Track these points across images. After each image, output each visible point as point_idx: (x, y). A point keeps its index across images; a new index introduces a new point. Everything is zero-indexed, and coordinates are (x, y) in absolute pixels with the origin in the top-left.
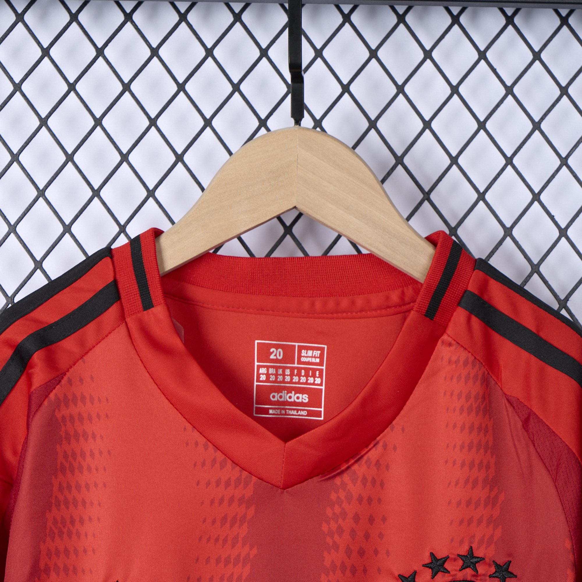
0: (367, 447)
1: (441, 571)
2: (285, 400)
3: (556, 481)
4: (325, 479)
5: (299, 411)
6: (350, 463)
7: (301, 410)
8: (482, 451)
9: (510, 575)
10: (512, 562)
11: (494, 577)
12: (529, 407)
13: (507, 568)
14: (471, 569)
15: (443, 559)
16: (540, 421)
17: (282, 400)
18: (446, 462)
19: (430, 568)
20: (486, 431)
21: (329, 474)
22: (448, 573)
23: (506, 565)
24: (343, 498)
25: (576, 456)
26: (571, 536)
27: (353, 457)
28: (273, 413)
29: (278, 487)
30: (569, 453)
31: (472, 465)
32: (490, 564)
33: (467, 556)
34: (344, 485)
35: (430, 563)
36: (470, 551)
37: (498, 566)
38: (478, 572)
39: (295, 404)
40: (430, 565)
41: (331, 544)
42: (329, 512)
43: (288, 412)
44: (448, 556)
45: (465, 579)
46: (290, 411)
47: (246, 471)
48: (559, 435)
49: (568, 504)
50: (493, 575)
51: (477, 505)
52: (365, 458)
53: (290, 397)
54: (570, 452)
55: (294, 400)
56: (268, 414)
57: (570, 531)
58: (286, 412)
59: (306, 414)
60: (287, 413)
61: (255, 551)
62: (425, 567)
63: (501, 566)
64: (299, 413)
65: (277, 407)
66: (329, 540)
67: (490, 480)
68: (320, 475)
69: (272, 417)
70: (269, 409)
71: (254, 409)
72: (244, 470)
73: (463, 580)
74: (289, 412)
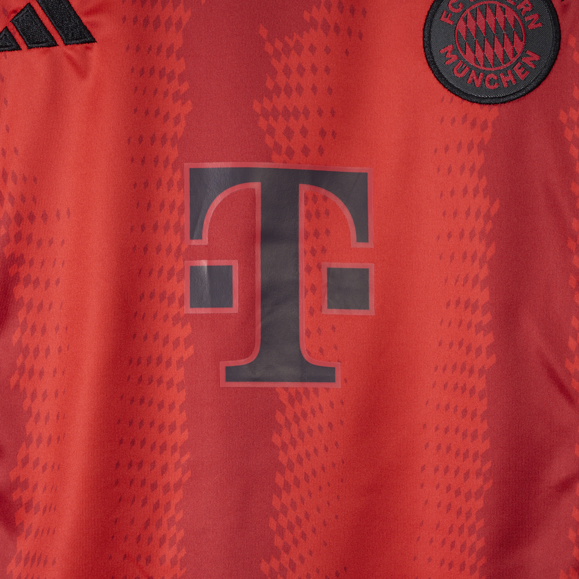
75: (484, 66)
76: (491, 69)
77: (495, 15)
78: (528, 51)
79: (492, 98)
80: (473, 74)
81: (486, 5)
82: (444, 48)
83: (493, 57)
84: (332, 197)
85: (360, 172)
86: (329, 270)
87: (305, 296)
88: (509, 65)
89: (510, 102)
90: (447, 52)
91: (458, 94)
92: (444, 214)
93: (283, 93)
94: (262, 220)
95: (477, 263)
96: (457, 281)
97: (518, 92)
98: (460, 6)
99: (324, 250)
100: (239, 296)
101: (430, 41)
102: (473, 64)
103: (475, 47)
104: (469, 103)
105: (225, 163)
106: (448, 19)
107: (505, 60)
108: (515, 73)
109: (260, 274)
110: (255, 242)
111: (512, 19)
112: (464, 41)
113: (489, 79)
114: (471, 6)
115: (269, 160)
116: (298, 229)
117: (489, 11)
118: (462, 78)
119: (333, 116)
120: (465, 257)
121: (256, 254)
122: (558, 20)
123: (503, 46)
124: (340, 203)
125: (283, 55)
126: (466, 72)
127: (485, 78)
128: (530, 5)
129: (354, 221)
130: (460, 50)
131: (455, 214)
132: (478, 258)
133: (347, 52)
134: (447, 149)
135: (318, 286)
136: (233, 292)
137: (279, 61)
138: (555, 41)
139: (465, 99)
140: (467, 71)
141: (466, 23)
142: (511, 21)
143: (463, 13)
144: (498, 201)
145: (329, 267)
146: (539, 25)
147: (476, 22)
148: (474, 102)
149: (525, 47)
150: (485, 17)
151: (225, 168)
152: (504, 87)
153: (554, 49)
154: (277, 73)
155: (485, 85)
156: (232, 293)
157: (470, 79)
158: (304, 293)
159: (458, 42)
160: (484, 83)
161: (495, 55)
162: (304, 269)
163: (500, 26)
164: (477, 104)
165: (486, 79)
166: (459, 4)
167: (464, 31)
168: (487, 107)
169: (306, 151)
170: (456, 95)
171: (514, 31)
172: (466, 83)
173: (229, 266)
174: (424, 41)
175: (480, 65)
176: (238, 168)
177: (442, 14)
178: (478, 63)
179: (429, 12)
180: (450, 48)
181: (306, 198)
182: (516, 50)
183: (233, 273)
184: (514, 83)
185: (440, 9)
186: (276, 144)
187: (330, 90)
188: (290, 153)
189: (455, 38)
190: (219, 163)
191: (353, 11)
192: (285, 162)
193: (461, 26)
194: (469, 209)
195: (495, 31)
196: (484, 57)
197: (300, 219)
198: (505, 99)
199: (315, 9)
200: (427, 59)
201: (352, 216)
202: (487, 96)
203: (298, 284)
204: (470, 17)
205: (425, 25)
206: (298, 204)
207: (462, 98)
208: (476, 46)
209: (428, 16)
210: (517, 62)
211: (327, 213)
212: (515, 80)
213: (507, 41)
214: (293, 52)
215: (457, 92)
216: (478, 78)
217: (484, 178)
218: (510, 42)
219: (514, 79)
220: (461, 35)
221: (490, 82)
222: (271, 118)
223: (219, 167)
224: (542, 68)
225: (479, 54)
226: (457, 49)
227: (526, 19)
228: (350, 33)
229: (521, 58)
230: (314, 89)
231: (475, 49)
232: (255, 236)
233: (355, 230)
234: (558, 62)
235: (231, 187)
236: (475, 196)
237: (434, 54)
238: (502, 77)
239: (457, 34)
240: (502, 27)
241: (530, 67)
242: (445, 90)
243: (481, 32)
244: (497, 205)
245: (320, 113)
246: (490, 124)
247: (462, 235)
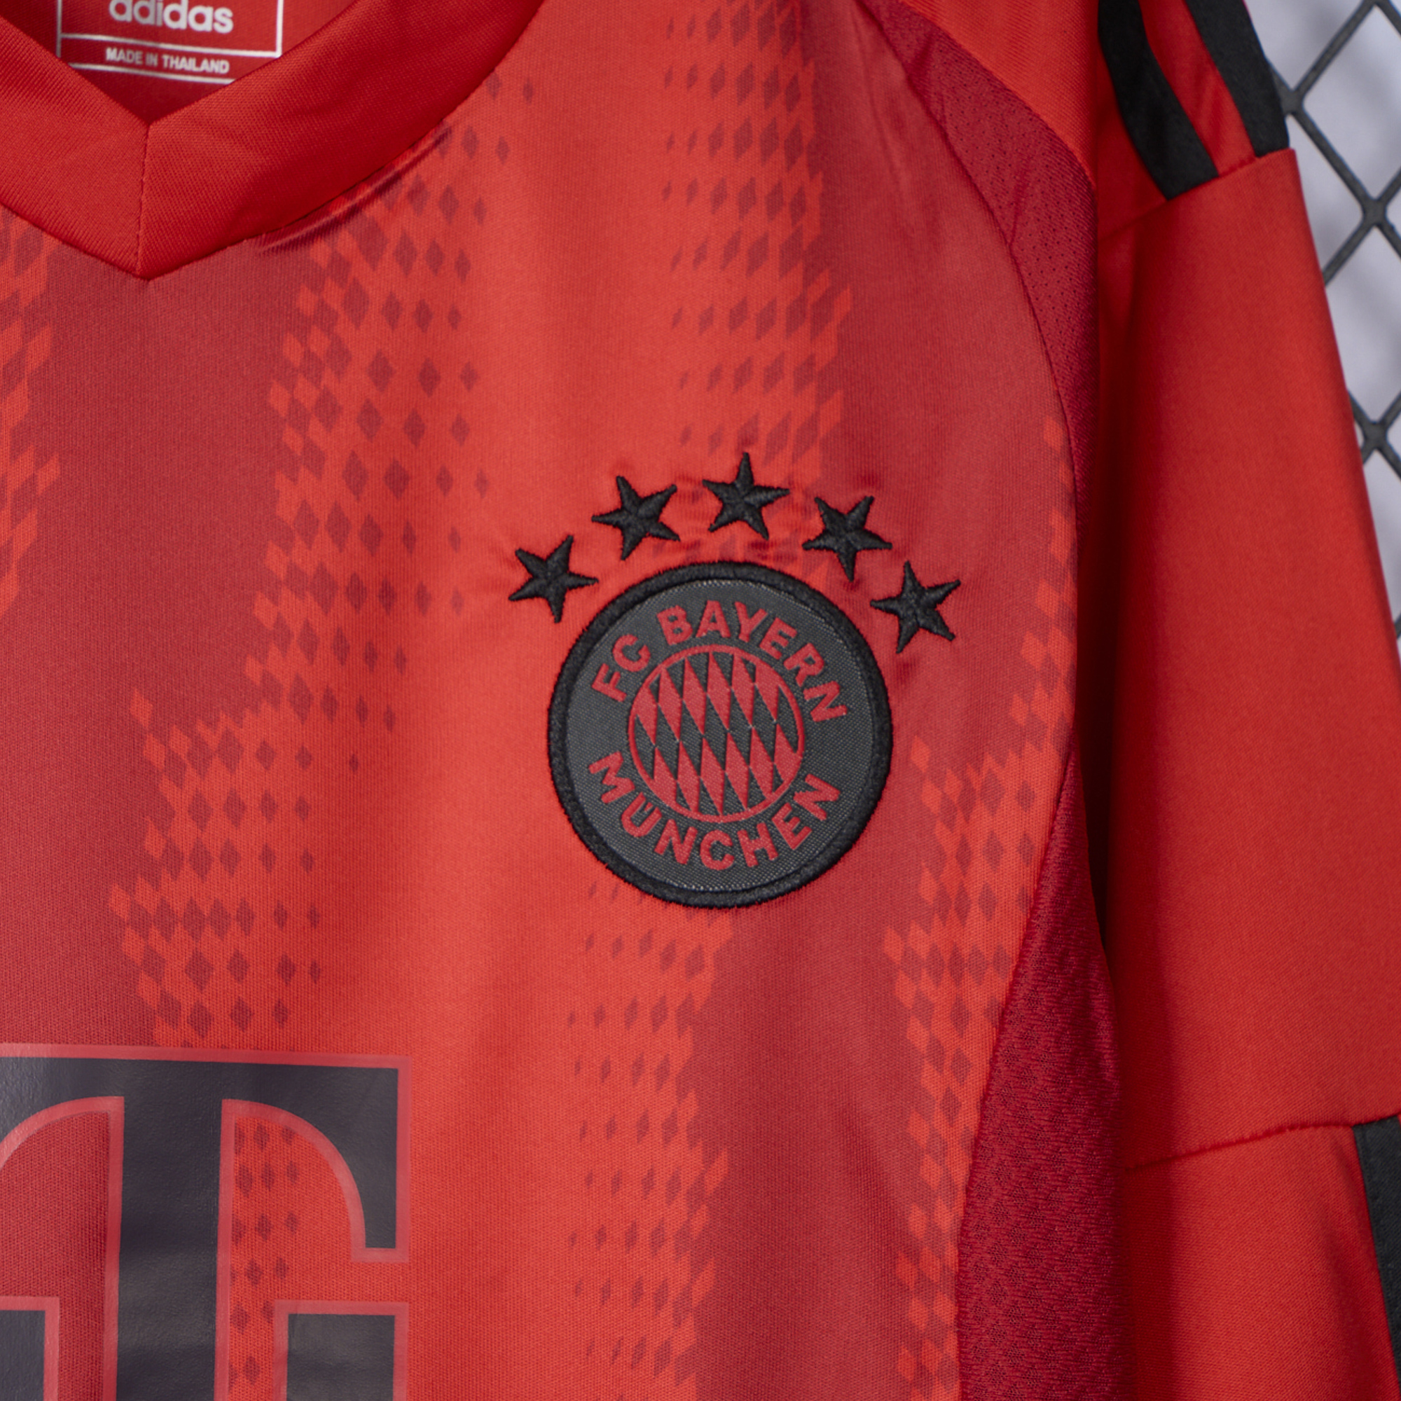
0: (413, 146)
1: (653, 536)
2: (159, 23)
3: (1013, 240)
4: (278, 247)
5: (205, 62)
6: (360, 197)
7: (210, 57)
8: (780, 156)
9: (870, 541)
10: (876, 501)
11: (819, 548)
12: (929, 16)
13: (862, 519)
14: (746, 525)
15: (659, 497)
16: (963, 57)
17: (149, 20)
18: (667, 191)
19: (617, 526)
20: (793, 99)
21: (293, 232)
22: (675, 540)
23: (857, 511)
24: (336, 306)
25: (1076, 161)
26: (1063, 408)
27: (368, 180)
28: (118, 59)
29: (127, 272)
30: (1055, 152)
31: (747, 197)
32: (808, 508)
33: (733, 485)
34: (340, 266)
35: (617, 511)
36: (742, 468)
37: (832, 515)
38: (768, 534)
39: (188, 36)
40: (615, 518)
41: (299, 453)
42: (292, 351)
43: (169, 61)
44: (673, 485)
45: (727, 559)
46: (175, 58)
47: (23, 217)
48: (1023, 96)
49: (1053, 308)
50: (817, 544)
51: (765, 323)
52: (409, 180)
53: (175, 16)
54: (1059, 148)
55: (188, 25)
56: (102, 60)
57: (1059, 395)
58: (161, 61)
59: (226, 71)
60: (166, 65)
61: (51, 472)
62: (600, 522)
63: (841, 514)
64: (205, 66)
65: (131, 41)
66: (292, 439)
67: (805, 247)
68: (264, 236)
69: (117, 74)
70: (105, 45)
71: (59, 46)
72: (18, 214)
73: (719, 562)
74: (172, 62)
75: (699, 810)
76: (713, 819)
77: (729, 681)
78: (809, 776)
79: (717, 893)
80: (670, 830)
81: (707, 654)
82: (600, 759)
83: (723, 789)
84: (307, 1132)
85: (378, 1066)
86: (293, 1318)
87: (231, 1387)
88: (760, 810)
89: (760, 903)
90: (606, 772)
91: (631, 880)
92: (589, 1180)
93: (187, 867)
94: (124, 1193)
95: (667, 1312)
96: (616, 1354)
97: (781, 879)
98: (643, 654)
99: (282, 1269)
100: (60, 1390)
101: (564, 740)
102: (670, 803)
103: (677, 761)
104: (658, 902)
105: (34, 1045)
106: (611, 685)
107: (752, 797)
108: (777, 831)
109: (117, 1332)
110: (104, 1251)
111: (773, 693)
112: (651, 744)
113: (709, 844)
114: (670, 656)
115: (148, 1040)
116: (218, 1214)
117: (715, 671)
118: (644, 839)
119: (314, 924)
120: (637, 1293)
121: (107, 1281)
122: (887, 699)
123: (747, 761)
124: (325, 1147)
125: (190, 771)
126: (652, 825)
127: (701, 841)
128: (817, 659)
129: (361, 1193)
130: (640, 766)
131: (617, 1182)
132: (670, 1299)
133: (354, 763)
134: (600, 1016)
135: (264, 1362)
136: (45, 1381)
137: (180, 786)
138: (880, 753)
139: (647, 893)
140: (655, 822)
141: (657, 699)
142: (769, 700)
143: (649, 674)
144: (724, 1155)
145: (295, 1313)
146: (841, 711)
147: (682, 696)
148: (671, 902)
149: (803, 766)
150: (705, 686)
151: (33, 1058)
152: (746, 865)
153: (875, 774)
154: (173, 815)
155: (699, 859)
156: (42, 1380)
157: (663, 843)
158: (228, 1379)
159: (635, 746)
160: (698, 854)
161: (726, 784)
162: (229, 1317)
163: (740, 710)
164: (678, 906)
165: (704, 844)
166: (640, 649)
167: (652, 718)
168: (702, 916)
169: (241, 1014)
170: (626, 881)
171: (775, 725)
172: (653, 851)
173: (36, 1313)
174: (549, 739)
175: (688, 807)
176: (66, 1059)
177: (598, 672)
178: (684, 802)
179: (563, 665)
180: (614, 760)
181: (240, 1136)
182: (780, 773)
183: (46, 1330)
184: (773, 857)
185: (593, 660)
186: (165, 997)
187: (307, 861)
188: (201, 1020)
189: (628, 737)
190: (18, 1045)
191: (371, 656)
192: (186, 1044)
193: (644, 705)
194: (651, 1174)
195: (728, 723)
196: (701, 787)
197: (222, 1189)
198: (749, 897)
199: (274, 652)
200: (555, 785)
201: (356, 1178)
202: (704, 887)
203: (214, 1357)
204: (666, 684)
205: (553, 699)
206: (218, 1150)
207: (640, 889)
208: (681, 759)
209: (560, 675)
210: (781, 803)
211: (293, 1173)
212: (777, 849)
213: (758, 750)
214: (216, 761)
215: (630, 875)
216: (684, 839)
217: (692, 1095)
218: (765, 751)
219: (773, 847)
220: (643, 729)
221: (712, 851)
222: (155, 932)
223: (18, 1055)
224: (845, 820)
225: (688, 778)
226: (632, 763)
227: (809, 695)
228: (362, 712)
229: (791, 793)
230: (267, 857)
231: (677, 765)
232: (105, 1235)
233: (363, 1215)
234: (883, 805)
235: (47, 1107)
236: (667, 1140)
237: (575, 774)
238: (744, 839)
239: (634, 725)
240: (746, 712)
241: (813, 817)
242: (600, 868)
243: (694, 724)
244: (721, 1165)
245: (281, 917)
246: (709, 960)
247: (631, 1239)
